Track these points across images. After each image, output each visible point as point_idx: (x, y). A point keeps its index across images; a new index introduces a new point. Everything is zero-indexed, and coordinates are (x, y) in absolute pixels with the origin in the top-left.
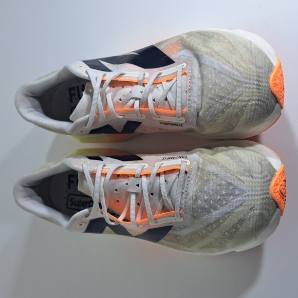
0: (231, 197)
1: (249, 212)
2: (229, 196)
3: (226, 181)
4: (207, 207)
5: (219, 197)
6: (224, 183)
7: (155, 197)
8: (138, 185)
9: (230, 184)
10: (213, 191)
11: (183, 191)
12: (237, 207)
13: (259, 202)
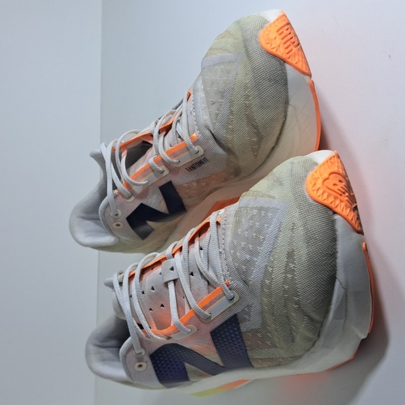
0: (266, 225)
1: (292, 237)
2: (263, 226)
3: (256, 208)
4: (248, 257)
5: (254, 234)
6: (255, 212)
7: (197, 277)
8: (172, 269)
9: (261, 209)
10: (247, 230)
11: (221, 250)
12: (276, 237)
13: (297, 214)
